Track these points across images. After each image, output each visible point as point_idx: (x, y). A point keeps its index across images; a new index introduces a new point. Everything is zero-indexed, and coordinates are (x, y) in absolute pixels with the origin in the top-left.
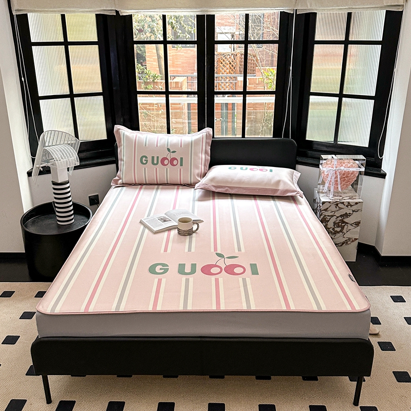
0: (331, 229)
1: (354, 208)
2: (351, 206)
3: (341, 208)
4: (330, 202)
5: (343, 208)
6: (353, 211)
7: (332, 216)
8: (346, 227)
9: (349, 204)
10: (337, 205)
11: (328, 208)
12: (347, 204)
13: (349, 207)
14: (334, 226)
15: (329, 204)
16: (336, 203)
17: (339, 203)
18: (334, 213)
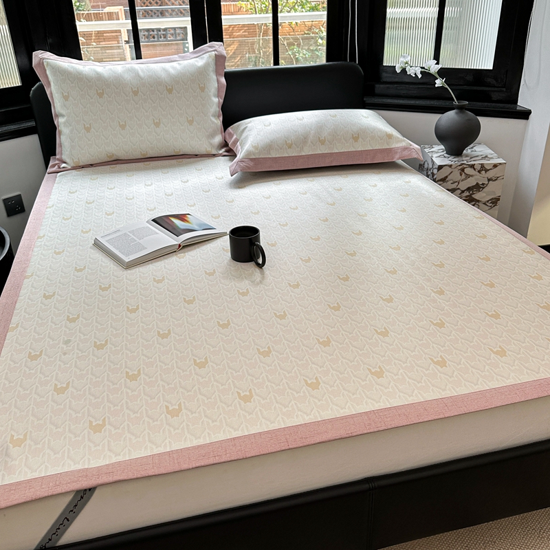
1: (491, 174)
2: (486, 171)
3: (468, 176)
4: (450, 166)
5: (472, 176)
6: (489, 180)
9: (483, 168)
10: (463, 170)
11: (447, 177)
12: (478, 167)
13: (483, 172)
15: (449, 170)
16: (461, 167)
17: (465, 166)
18: (457, 184)
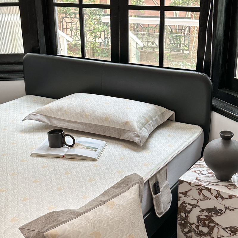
0: (194, 226)
1: (228, 203)
2: (223, 198)
3: (206, 198)
4: (190, 183)
5: (209, 199)
6: (226, 208)
7: (194, 206)
8: (215, 230)
9: (218, 195)
10: (201, 190)
11: (187, 192)
12: (215, 193)
13: (220, 199)
14: (198, 222)
15: (189, 187)
16: (199, 187)
17: (202, 188)
18: (196, 201)
